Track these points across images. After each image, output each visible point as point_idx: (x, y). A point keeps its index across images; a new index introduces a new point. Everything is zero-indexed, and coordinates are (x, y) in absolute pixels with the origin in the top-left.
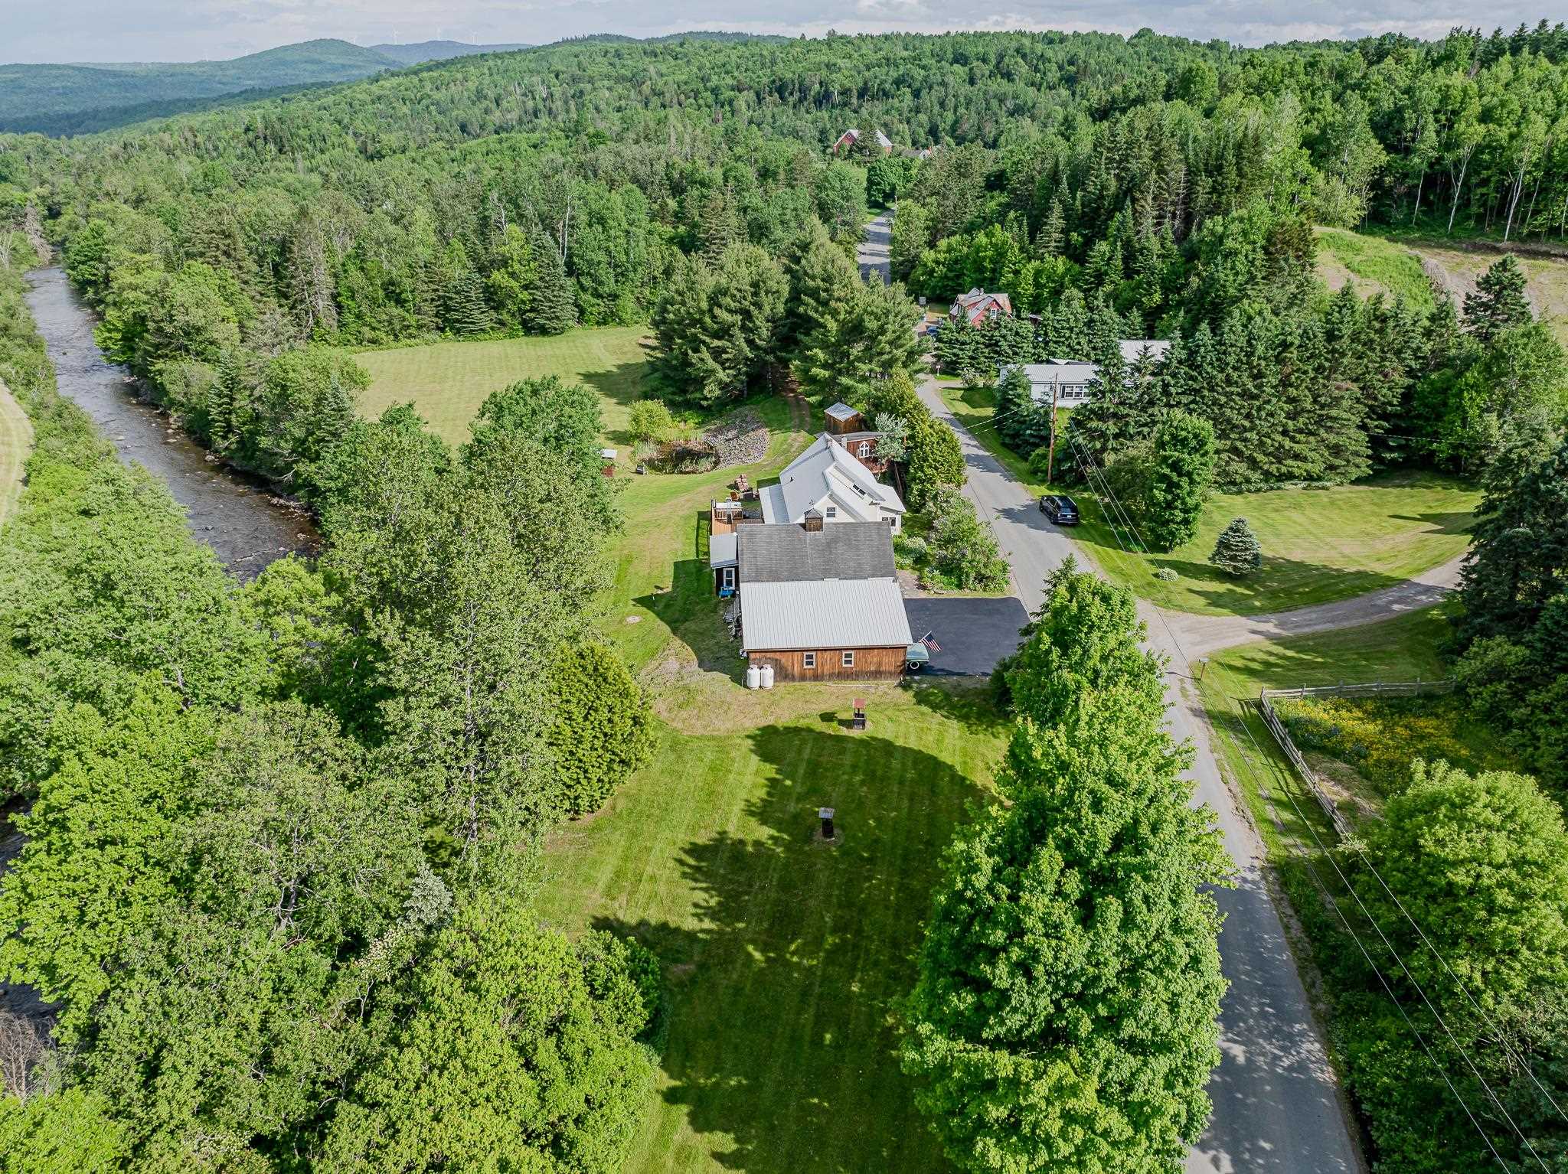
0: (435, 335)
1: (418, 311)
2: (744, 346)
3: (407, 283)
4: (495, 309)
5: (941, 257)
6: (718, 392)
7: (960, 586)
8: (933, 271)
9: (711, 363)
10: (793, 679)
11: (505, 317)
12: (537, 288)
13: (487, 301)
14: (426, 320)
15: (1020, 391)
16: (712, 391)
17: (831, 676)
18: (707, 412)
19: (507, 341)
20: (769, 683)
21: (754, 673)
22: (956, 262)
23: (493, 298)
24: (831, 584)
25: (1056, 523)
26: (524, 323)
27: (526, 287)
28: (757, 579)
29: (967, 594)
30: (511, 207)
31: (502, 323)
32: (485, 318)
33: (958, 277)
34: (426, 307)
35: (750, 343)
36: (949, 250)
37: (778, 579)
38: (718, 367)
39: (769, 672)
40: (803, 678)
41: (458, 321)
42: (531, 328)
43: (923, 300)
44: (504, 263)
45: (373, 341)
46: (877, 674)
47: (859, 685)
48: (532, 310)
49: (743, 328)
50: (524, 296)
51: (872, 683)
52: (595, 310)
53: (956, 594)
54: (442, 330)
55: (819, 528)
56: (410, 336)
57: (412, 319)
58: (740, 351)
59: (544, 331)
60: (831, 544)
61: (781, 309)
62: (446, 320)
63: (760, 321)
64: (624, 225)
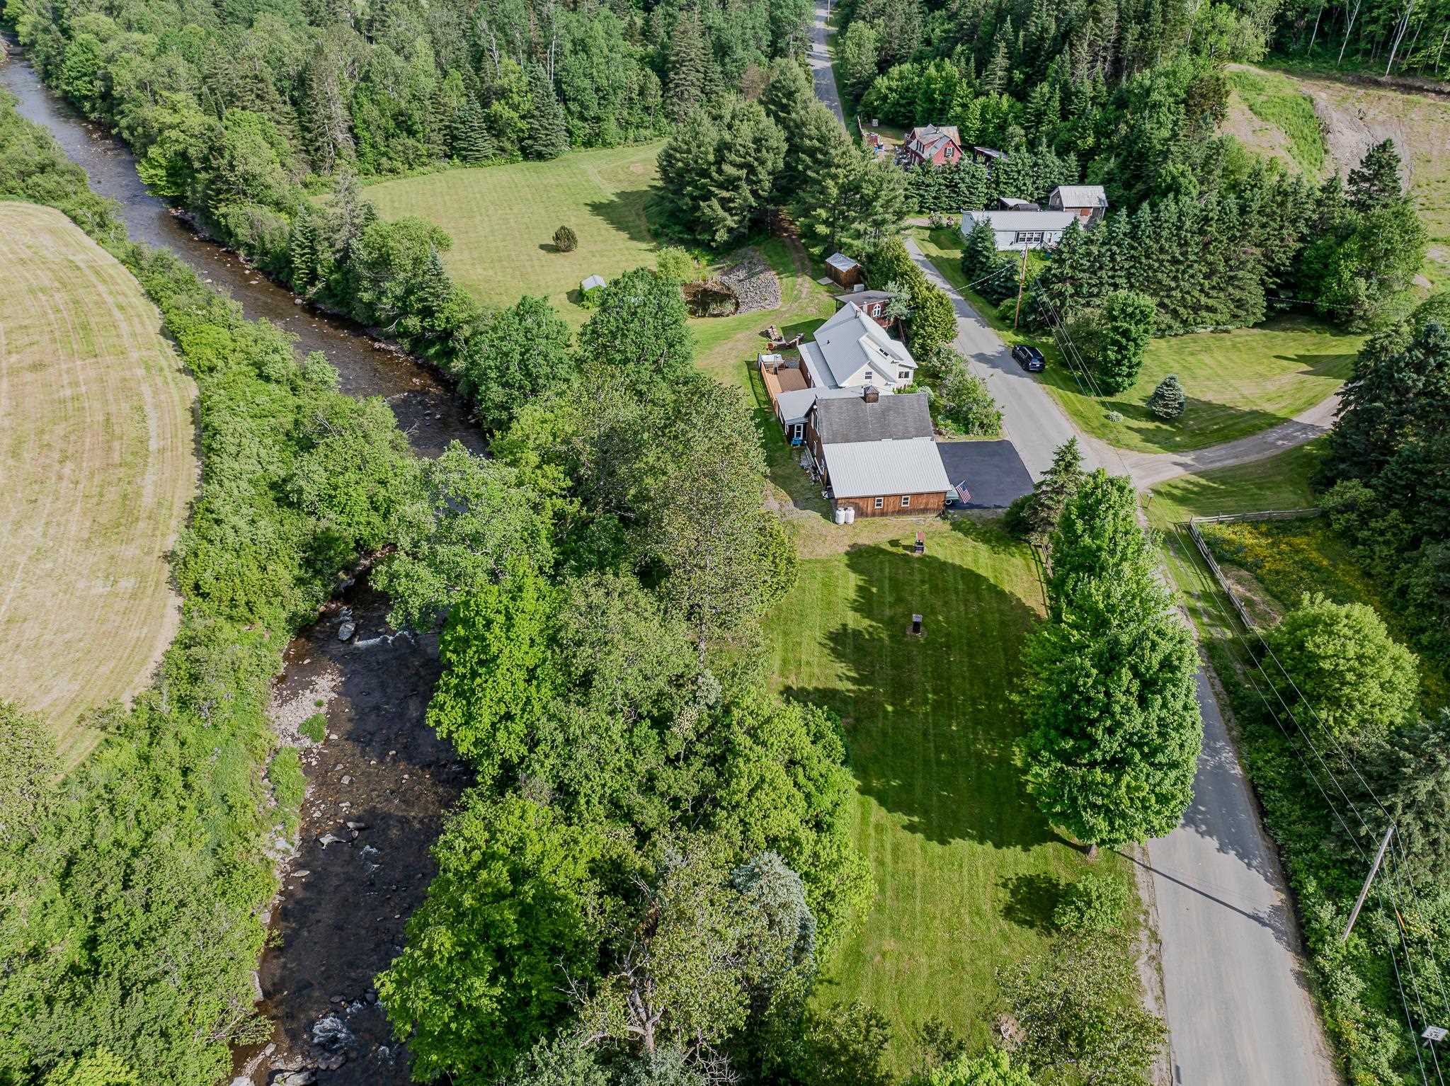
0: (444, 163)
1: (428, 141)
2: (749, 196)
3: (417, 116)
4: (497, 136)
5: (894, 84)
6: (726, 237)
7: (967, 432)
8: (886, 97)
9: (721, 212)
10: (867, 516)
11: (508, 145)
12: (533, 117)
13: (489, 129)
14: (436, 149)
15: (987, 244)
16: (722, 236)
17: (893, 513)
18: (717, 253)
19: (508, 166)
20: (851, 520)
21: (842, 515)
22: (907, 89)
23: (494, 126)
24: (887, 442)
25: (1027, 369)
26: (523, 149)
27: (523, 117)
28: (833, 441)
29: (971, 438)
30: (500, 35)
31: (503, 150)
32: (487, 144)
33: (910, 104)
34: (434, 136)
35: (754, 193)
36: (901, 78)
37: (847, 441)
38: (726, 215)
39: (852, 512)
40: (874, 515)
41: (465, 149)
42: (527, 154)
43: (875, 122)
44: (503, 94)
45: (391, 171)
46: (925, 511)
47: (912, 519)
48: (530, 137)
49: (749, 181)
50: (523, 125)
51: (921, 517)
52: (581, 133)
53: (963, 438)
54: (450, 157)
55: (876, 400)
56: (424, 164)
57: (423, 149)
58: (745, 200)
59: (540, 156)
60: (884, 412)
61: (781, 165)
62: (453, 148)
63: (763, 175)
64: (606, 51)
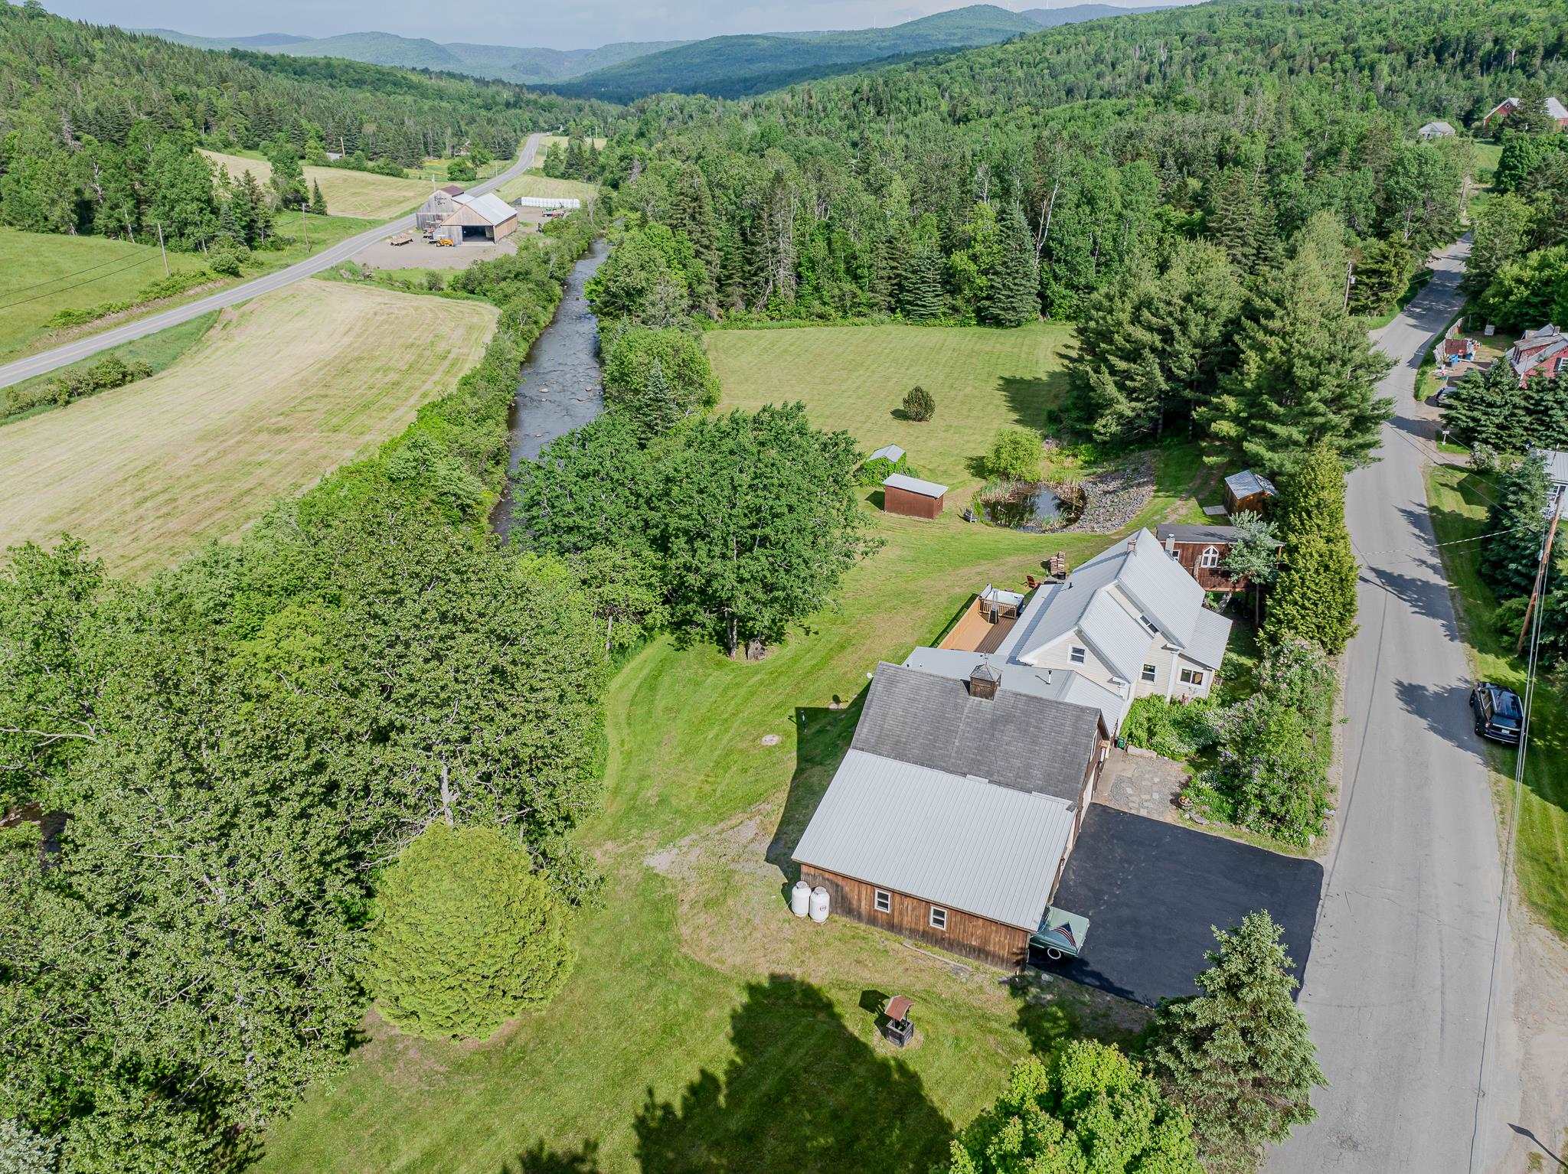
0: (884, 316)
1: (873, 290)
3: (865, 258)
4: (952, 293)
6: (1114, 429)
7: (1233, 818)
9: (1111, 390)
10: (859, 918)
11: (959, 302)
12: (996, 273)
13: (944, 283)
14: (879, 298)
16: (1106, 425)
17: (913, 933)
19: (957, 329)
20: (821, 916)
21: (801, 893)
23: (951, 281)
24: (976, 785)
25: (1480, 733)
26: (978, 311)
27: (985, 272)
28: (875, 750)
29: (1243, 835)
30: (995, 180)
31: (955, 309)
32: (938, 302)
34: (881, 286)
35: (1166, 371)
37: (901, 756)
39: (823, 899)
40: (872, 920)
41: (909, 303)
42: (984, 318)
43: (1489, 330)
44: (967, 243)
45: (821, 316)
46: (981, 952)
47: (949, 960)
48: (988, 298)
49: (1161, 354)
50: (982, 281)
51: (972, 962)
52: (1066, 303)
53: (1221, 829)
54: (893, 310)
55: (989, 694)
56: (859, 314)
57: (864, 297)
58: (1152, 380)
59: (998, 322)
60: (996, 723)
62: (899, 301)
63: (1183, 346)
64: (1118, 206)
